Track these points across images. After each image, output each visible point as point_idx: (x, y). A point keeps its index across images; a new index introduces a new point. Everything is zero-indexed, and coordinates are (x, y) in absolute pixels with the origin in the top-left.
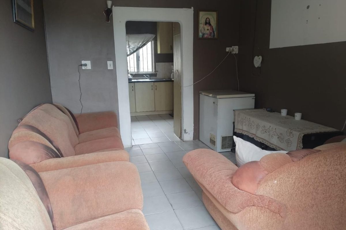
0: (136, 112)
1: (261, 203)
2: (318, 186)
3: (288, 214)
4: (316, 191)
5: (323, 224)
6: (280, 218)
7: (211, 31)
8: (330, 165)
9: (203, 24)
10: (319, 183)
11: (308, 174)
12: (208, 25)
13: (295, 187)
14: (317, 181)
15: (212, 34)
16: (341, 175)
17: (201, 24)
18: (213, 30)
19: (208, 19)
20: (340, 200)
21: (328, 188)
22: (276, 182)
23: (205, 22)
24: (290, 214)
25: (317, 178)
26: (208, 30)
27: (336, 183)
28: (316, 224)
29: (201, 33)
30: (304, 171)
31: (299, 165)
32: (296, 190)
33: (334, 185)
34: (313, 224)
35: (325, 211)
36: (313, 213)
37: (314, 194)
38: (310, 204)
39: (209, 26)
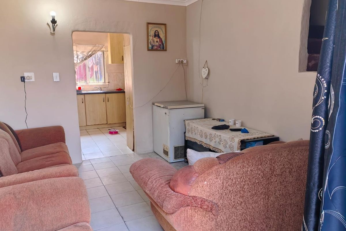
0: (87, 125)
1: (194, 203)
2: (244, 185)
3: (220, 212)
4: (243, 190)
5: (252, 218)
6: (213, 216)
7: (160, 43)
8: (253, 165)
9: (153, 36)
10: (245, 183)
11: (234, 174)
12: (157, 37)
13: (224, 187)
14: (243, 180)
15: (162, 46)
16: (263, 174)
17: (150, 36)
18: (162, 42)
19: (157, 32)
20: (265, 197)
21: (253, 186)
22: (206, 183)
23: (154, 34)
24: (221, 211)
25: (242, 177)
26: (157, 42)
27: (260, 181)
28: (245, 220)
29: (151, 45)
30: (230, 172)
31: (225, 167)
32: (225, 189)
33: (258, 183)
34: (243, 220)
35: (253, 207)
36: (241, 210)
37: (242, 192)
38: (238, 202)
39: (158, 39)
